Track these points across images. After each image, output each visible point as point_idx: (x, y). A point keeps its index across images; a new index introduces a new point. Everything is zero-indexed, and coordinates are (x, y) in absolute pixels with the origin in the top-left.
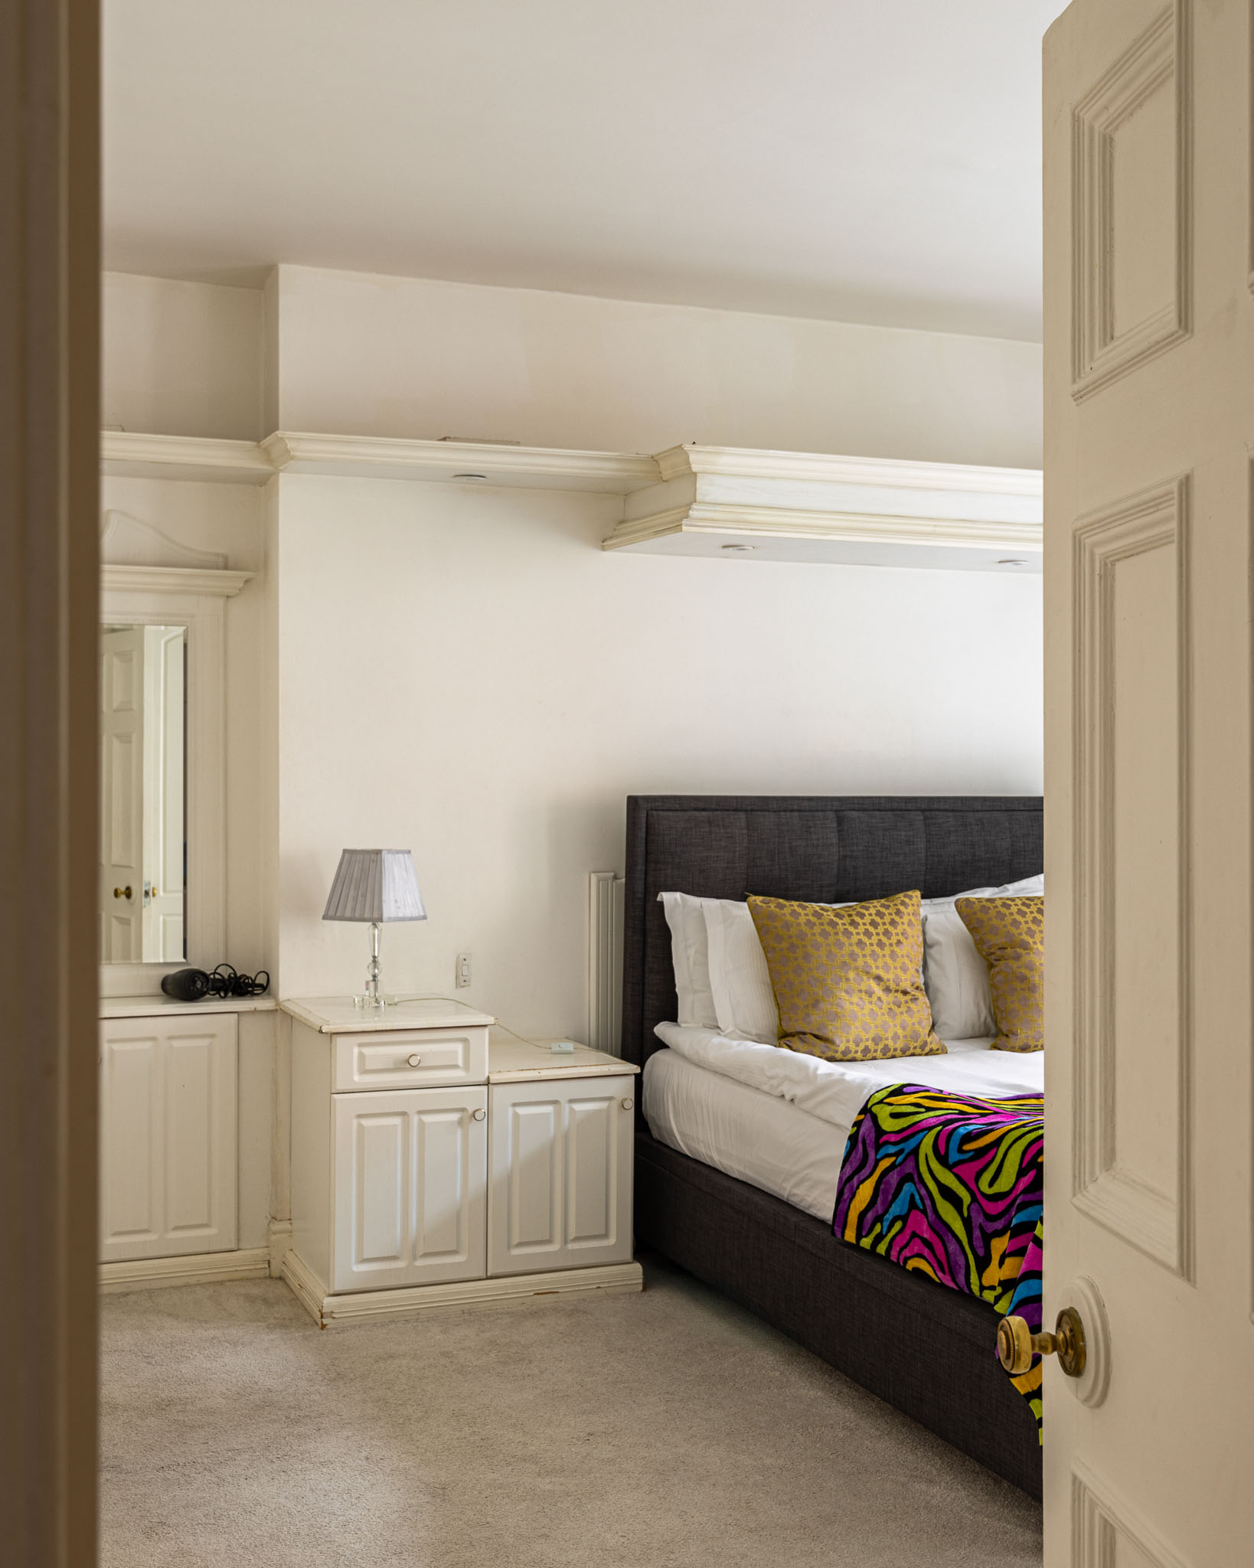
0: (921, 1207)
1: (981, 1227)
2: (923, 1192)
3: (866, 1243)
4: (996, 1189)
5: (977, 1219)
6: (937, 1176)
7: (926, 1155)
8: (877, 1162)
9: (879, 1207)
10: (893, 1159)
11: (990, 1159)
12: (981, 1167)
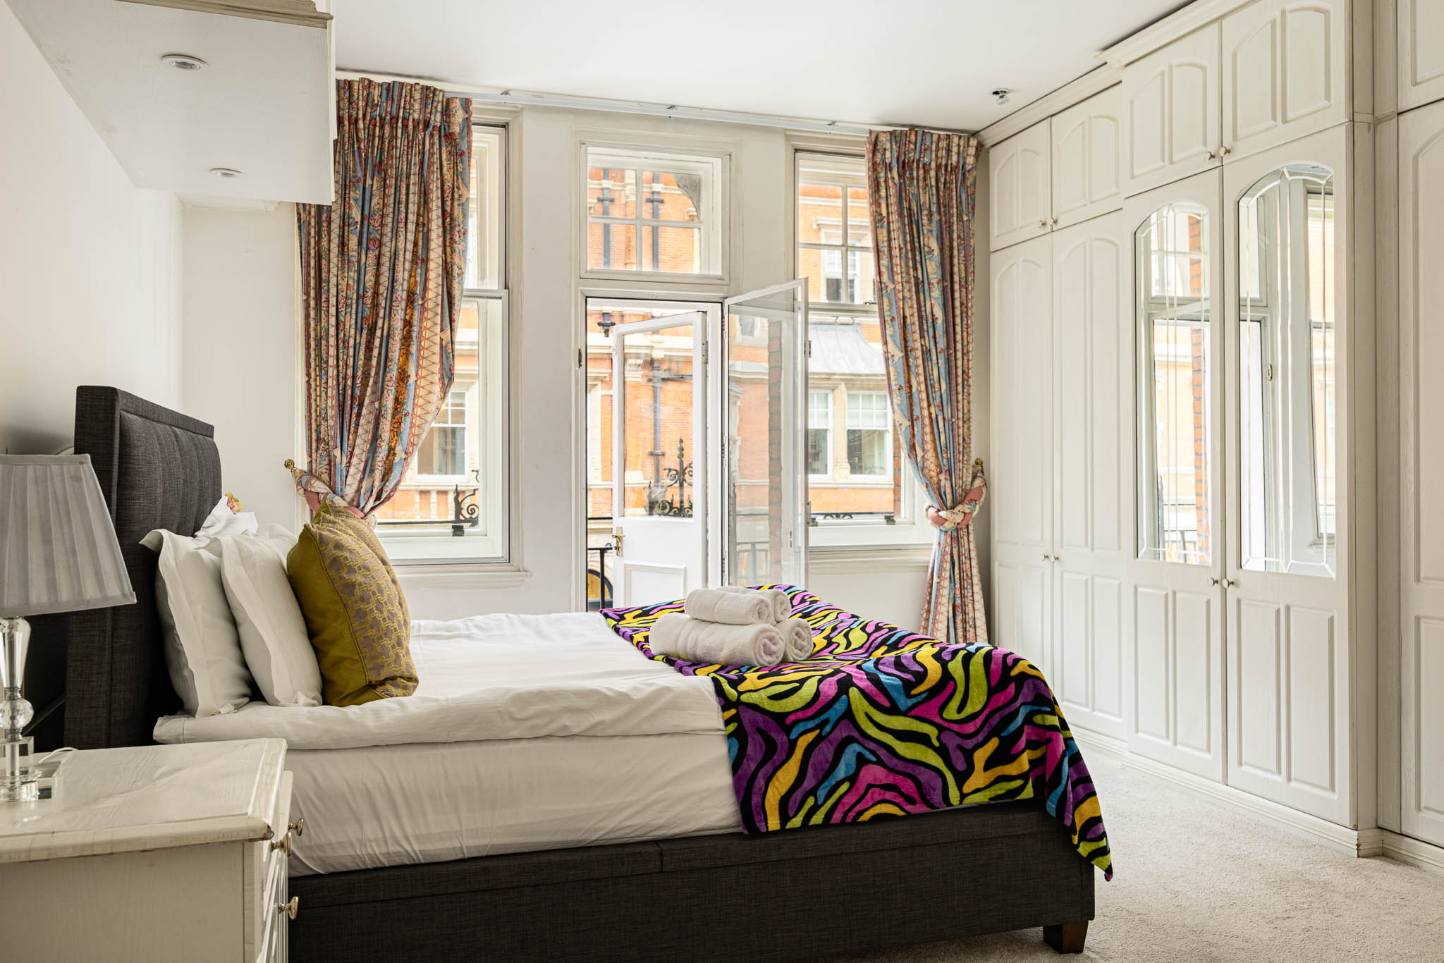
0: (875, 759)
1: (959, 747)
2: (872, 746)
3: (796, 822)
4: (969, 710)
5: (952, 742)
6: (888, 726)
7: (867, 714)
8: (793, 745)
9: (808, 783)
10: (817, 732)
11: (951, 691)
12: (943, 701)
